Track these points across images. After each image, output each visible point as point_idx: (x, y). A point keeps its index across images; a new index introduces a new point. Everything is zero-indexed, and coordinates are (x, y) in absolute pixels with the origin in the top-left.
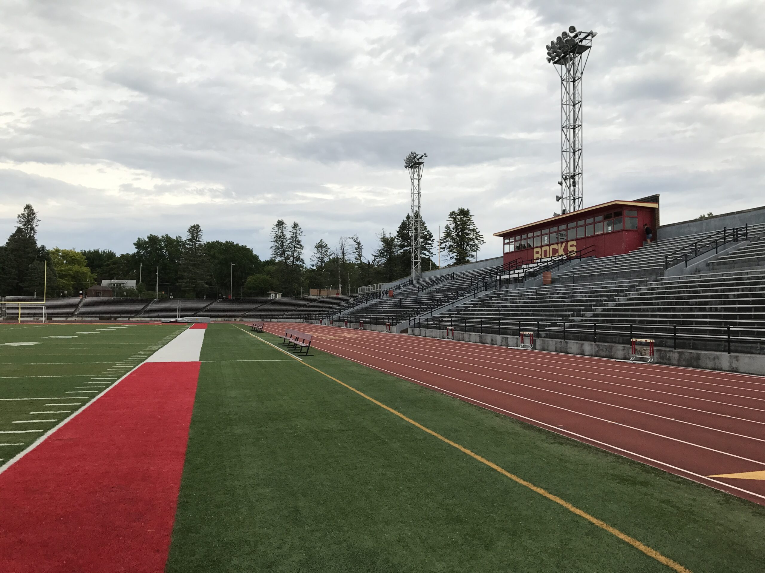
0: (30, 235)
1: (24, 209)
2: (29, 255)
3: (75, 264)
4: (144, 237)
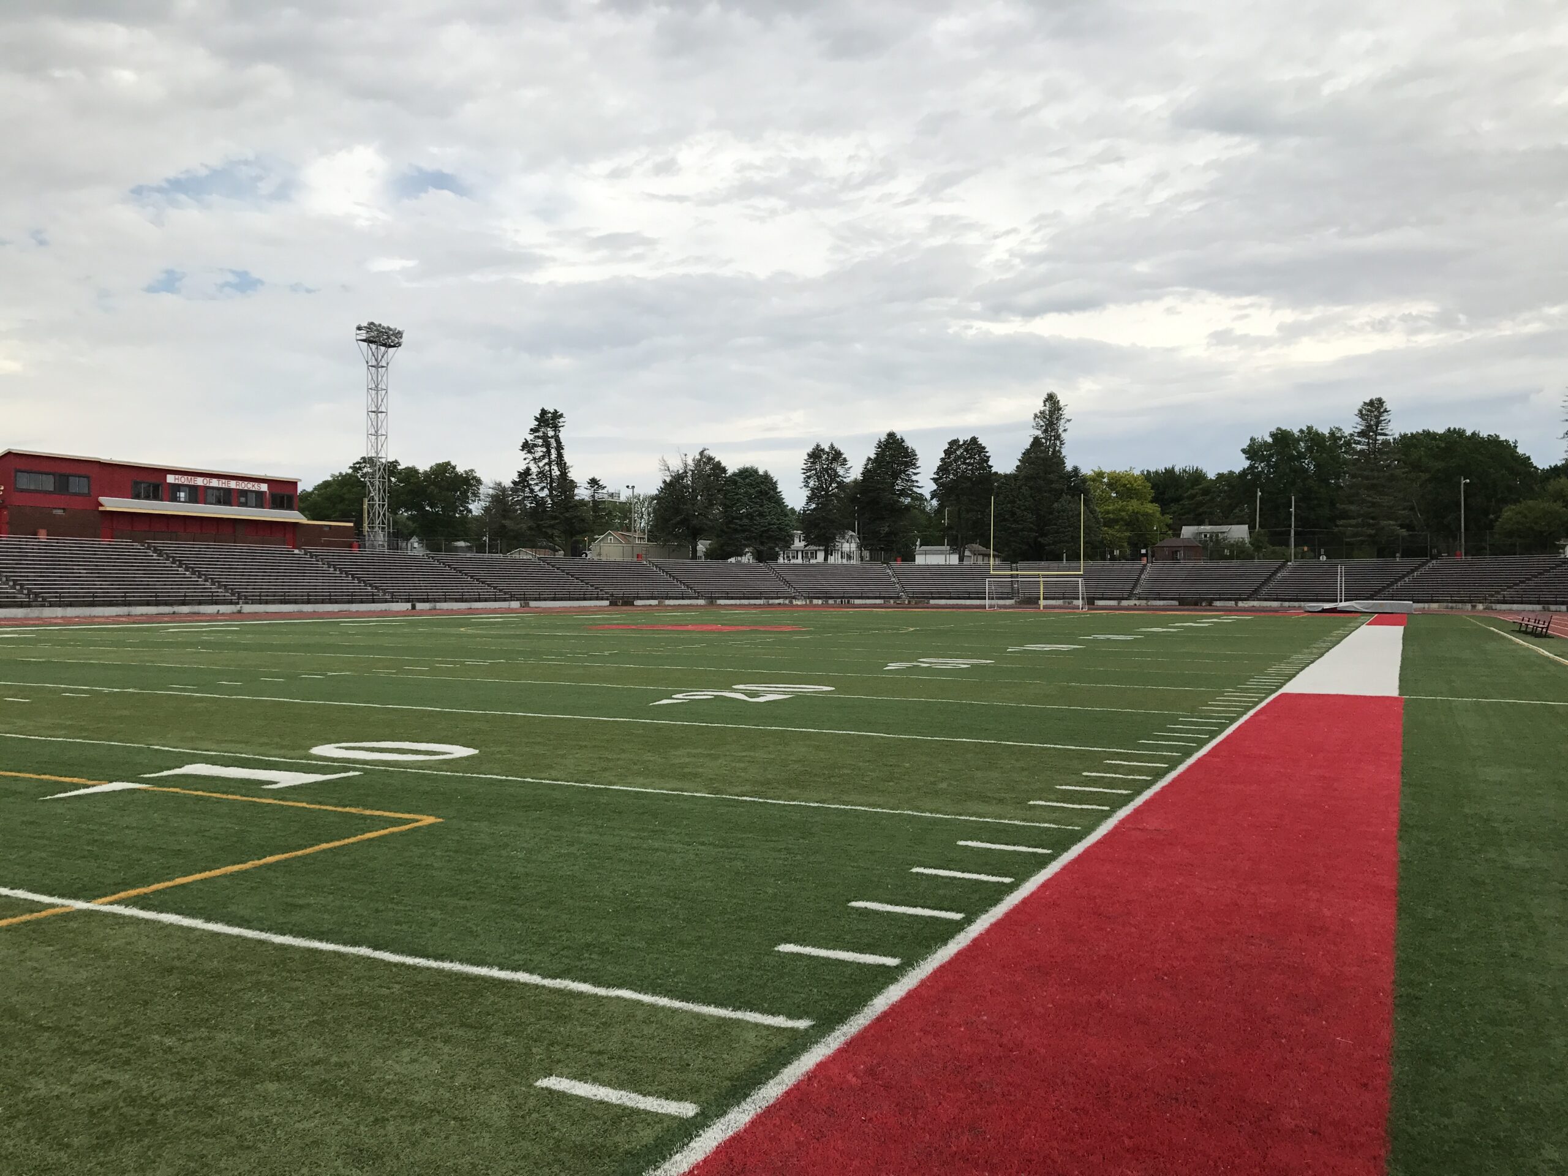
0: (1054, 450)
1: (1044, 402)
2: (1053, 485)
3: (1131, 498)
4: (1264, 436)
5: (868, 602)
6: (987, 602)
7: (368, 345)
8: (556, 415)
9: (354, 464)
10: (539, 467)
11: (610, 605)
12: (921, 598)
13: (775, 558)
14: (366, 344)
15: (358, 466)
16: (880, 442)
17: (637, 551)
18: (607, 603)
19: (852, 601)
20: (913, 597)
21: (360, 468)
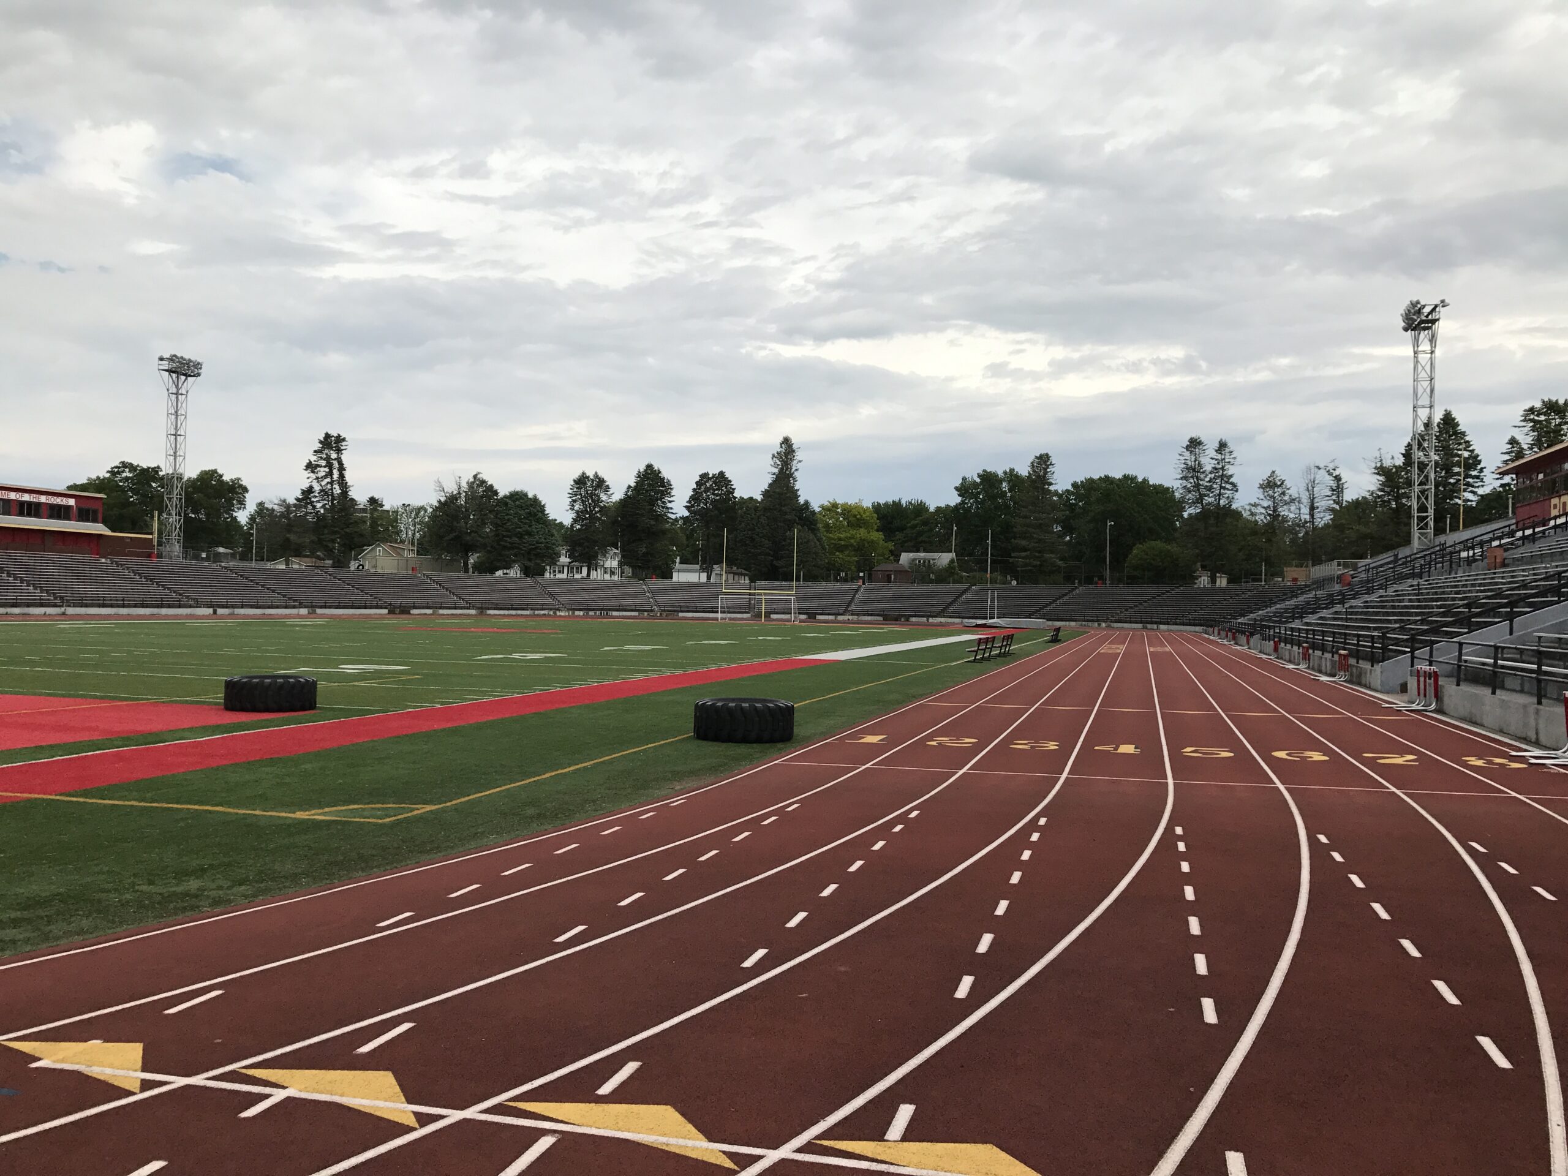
0: (790, 486)
1: (781, 444)
2: (787, 517)
3: (861, 527)
4: (973, 475)
5: (625, 613)
6: (719, 615)
7: (170, 374)
8: (340, 439)
9: (112, 468)
10: (321, 485)
11: (389, 613)
12: (671, 612)
13: (542, 573)
14: (167, 373)
15: (116, 470)
16: (639, 472)
17: (411, 564)
18: (385, 611)
19: (610, 613)
20: (665, 611)
21: (119, 473)
